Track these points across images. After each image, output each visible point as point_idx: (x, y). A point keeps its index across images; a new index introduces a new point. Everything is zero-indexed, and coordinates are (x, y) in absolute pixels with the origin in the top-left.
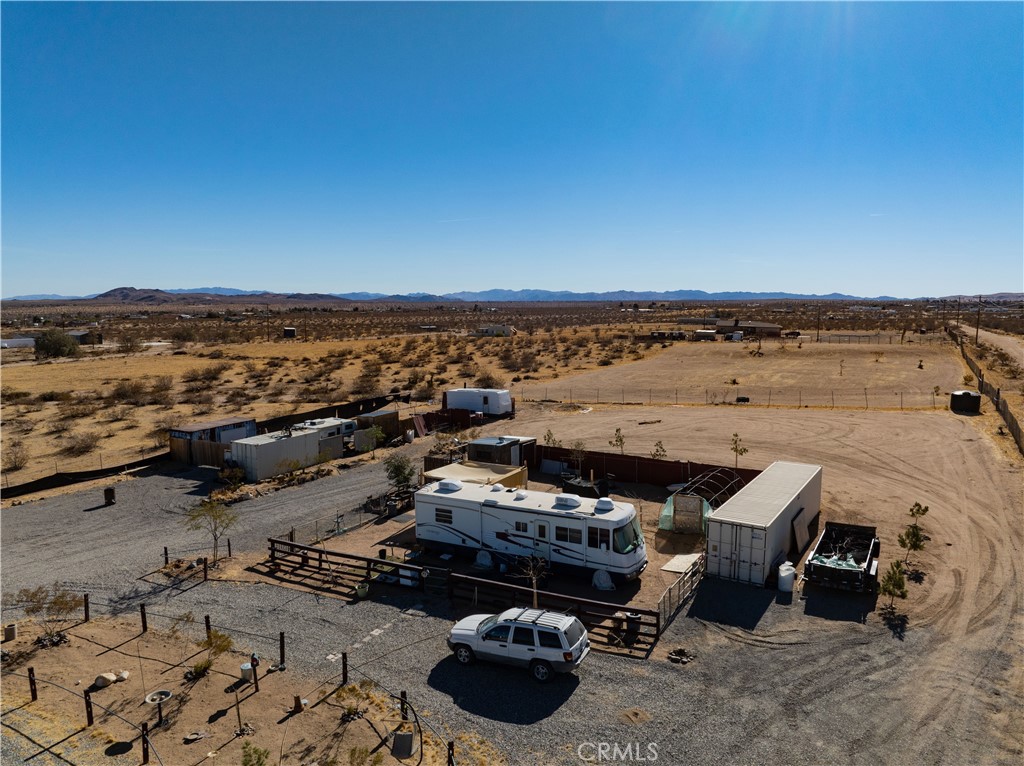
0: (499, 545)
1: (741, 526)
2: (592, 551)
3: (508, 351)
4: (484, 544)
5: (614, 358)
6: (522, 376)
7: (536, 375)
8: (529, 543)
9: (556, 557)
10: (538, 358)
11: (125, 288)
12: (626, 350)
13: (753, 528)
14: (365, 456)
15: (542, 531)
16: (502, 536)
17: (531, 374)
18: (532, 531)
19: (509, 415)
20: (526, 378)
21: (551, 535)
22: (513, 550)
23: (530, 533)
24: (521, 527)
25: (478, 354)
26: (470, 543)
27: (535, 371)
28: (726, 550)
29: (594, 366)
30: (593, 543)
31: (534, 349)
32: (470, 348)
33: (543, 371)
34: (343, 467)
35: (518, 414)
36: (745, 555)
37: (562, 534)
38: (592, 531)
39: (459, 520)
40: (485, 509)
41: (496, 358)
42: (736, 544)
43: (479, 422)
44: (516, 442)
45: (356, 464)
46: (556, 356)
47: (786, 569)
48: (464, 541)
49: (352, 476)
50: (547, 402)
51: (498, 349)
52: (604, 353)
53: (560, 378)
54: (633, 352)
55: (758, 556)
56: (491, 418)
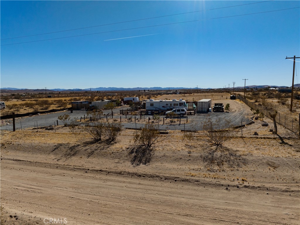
1: (203, 102)
4: (160, 109)
8: (169, 107)
13: (205, 102)
15: (171, 104)
16: (163, 107)
18: (169, 105)
21: (173, 105)
23: (169, 106)
24: (167, 105)
28: (201, 106)
36: (204, 107)
38: (180, 103)
39: (155, 105)
40: (160, 102)
42: (202, 105)
47: (210, 109)
48: (156, 109)
55: (206, 107)
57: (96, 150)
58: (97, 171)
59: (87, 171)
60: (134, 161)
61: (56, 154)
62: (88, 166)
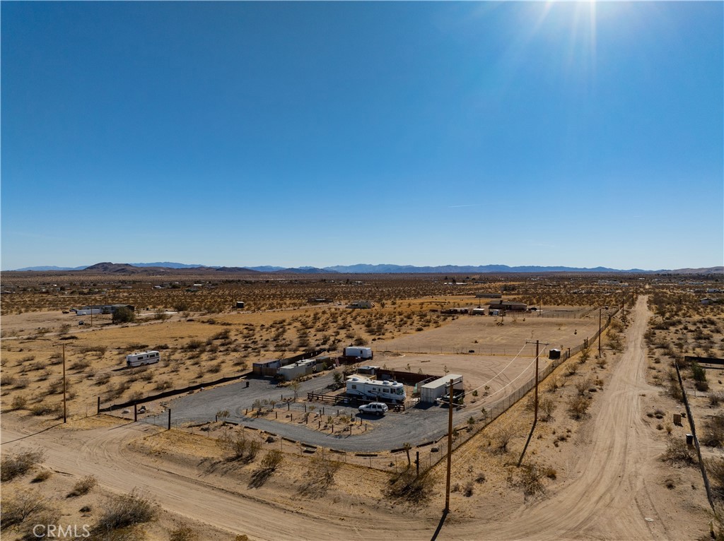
0: (369, 394)
1: (430, 389)
2: (391, 394)
3: (369, 321)
4: (365, 394)
5: (425, 326)
6: (377, 337)
7: (383, 337)
8: (376, 393)
9: (383, 397)
10: (386, 326)
11: (105, 263)
12: (433, 321)
14: (321, 373)
15: (380, 390)
16: (369, 392)
17: (380, 337)
19: (371, 358)
20: (379, 339)
22: (372, 395)
23: (377, 391)
24: (374, 389)
25: (354, 322)
26: (361, 394)
27: (383, 334)
29: (413, 331)
30: (392, 392)
31: (383, 321)
32: (349, 319)
33: (388, 335)
34: (315, 377)
35: (374, 358)
36: (429, 395)
37: (384, 391)
38: (391, 389)
39: (358, 388)
41: (363, 325)
42: (427, 393)
43: (359, 361)
44: (373, 368)
45: (319, 376)
46: (395, 324)
48: (359, 393)
49: (319, 380)
50: (387, 352)
51: (364, 319)
52: (420, 323)
53: (395, 339)
54: (436, 322)
55: (432, 396)
56: (364, 359)
57: (230, 469)
58: (220, 489)
59: (214, 488)
60: (252, 484)
61: (199, 469)
62: (216, 485)
